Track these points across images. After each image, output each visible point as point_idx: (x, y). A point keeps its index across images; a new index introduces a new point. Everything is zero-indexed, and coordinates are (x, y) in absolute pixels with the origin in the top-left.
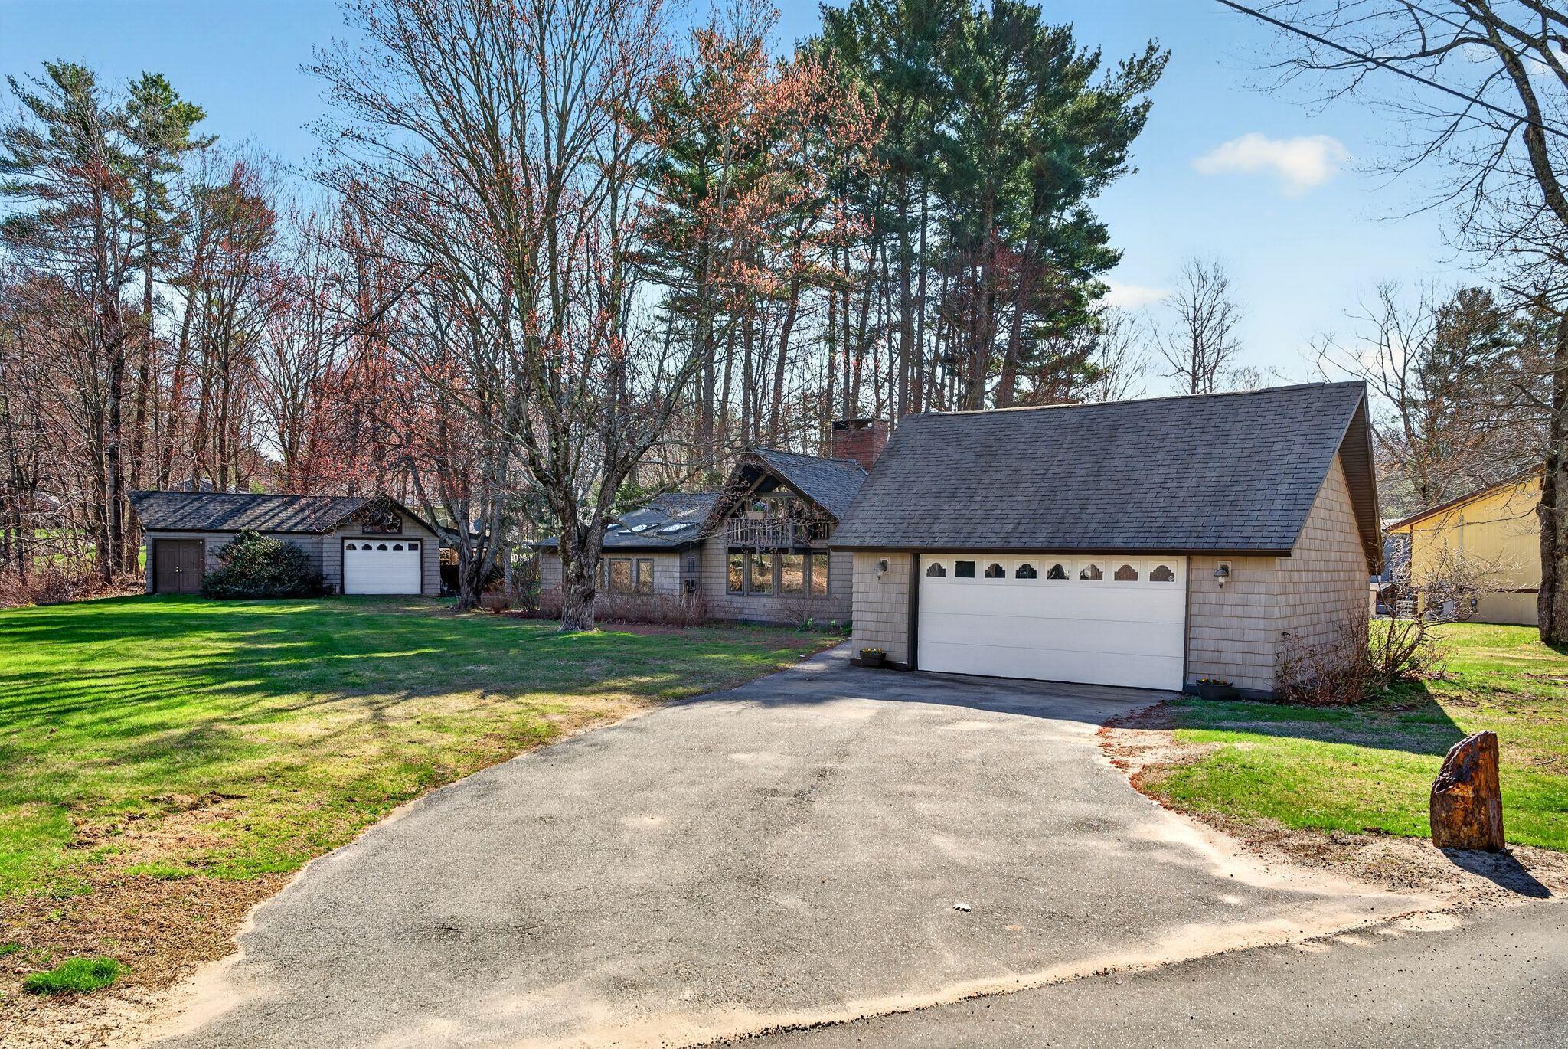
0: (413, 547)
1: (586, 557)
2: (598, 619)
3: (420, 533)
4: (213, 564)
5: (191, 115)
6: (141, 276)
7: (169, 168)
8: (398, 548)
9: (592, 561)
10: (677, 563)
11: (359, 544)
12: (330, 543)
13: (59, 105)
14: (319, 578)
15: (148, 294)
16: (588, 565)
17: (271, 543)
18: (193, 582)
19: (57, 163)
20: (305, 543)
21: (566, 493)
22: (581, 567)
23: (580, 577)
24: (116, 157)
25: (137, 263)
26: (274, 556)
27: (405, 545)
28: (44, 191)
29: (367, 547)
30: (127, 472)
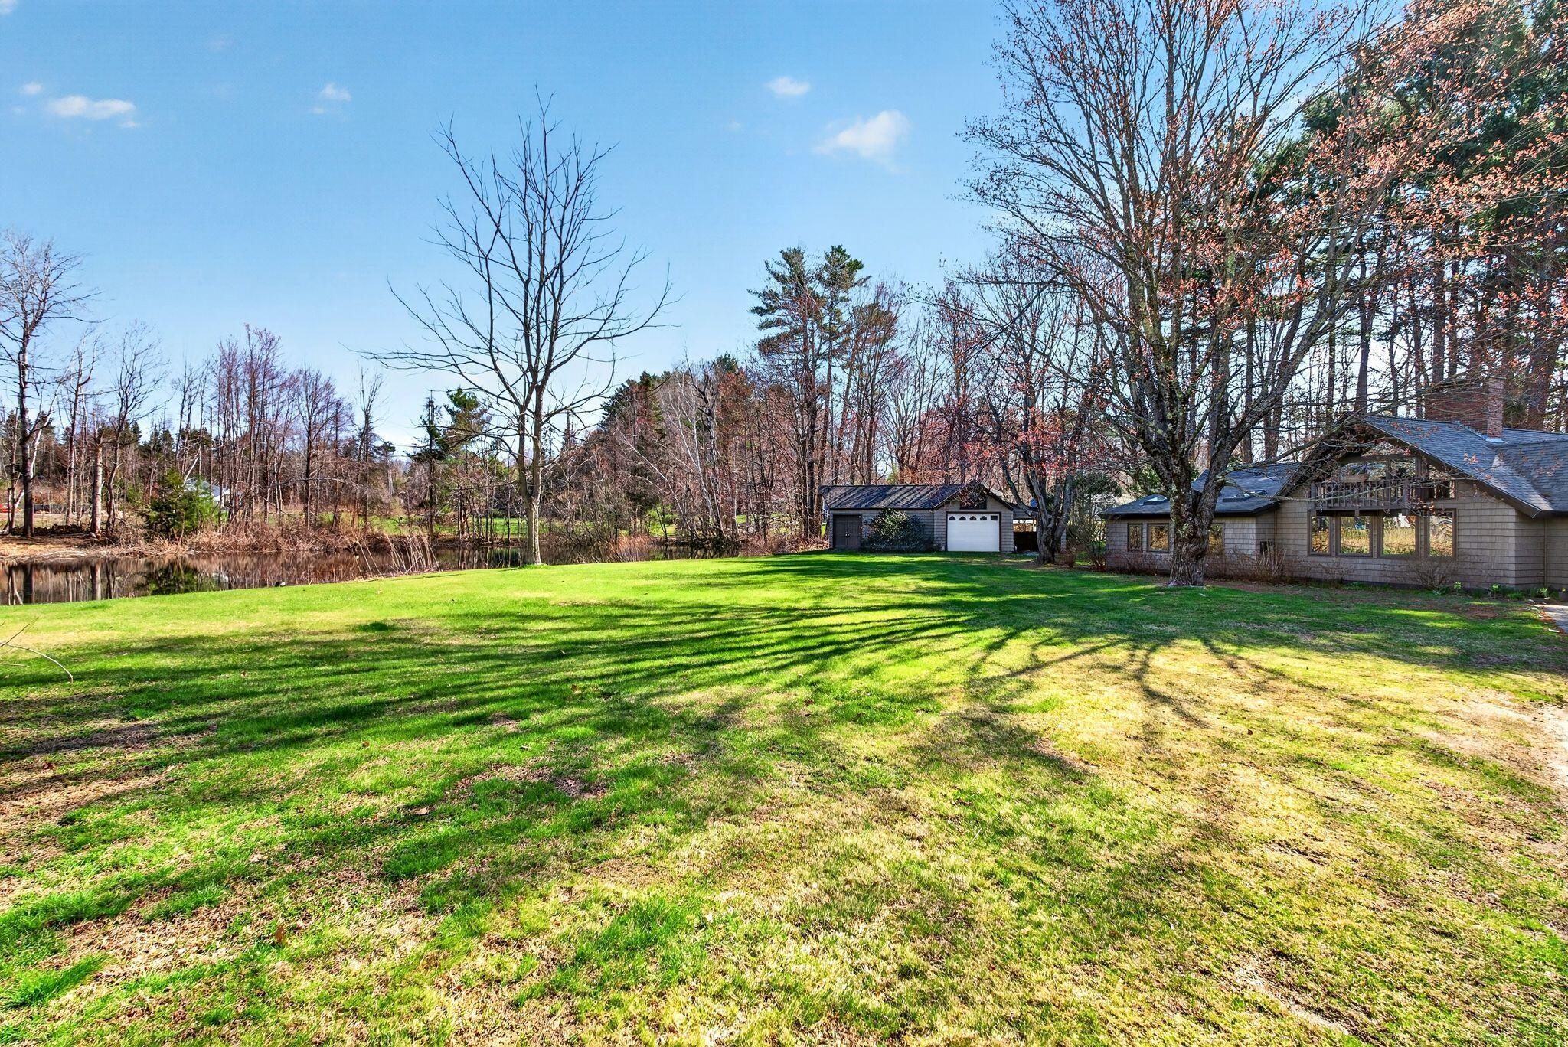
0: (994, 518)
1: (1200, 519)
2: (1206, 577)
3: (998, 508)
4: (867, 531)
5: (857, 265)
6: (826, 364)
7: (843, 300)
8: (984, 519)
9: (1205, 522)
10: (1254, 526)
11: (957, 517)
12: (938, 515)
13: (787, 274)
14: (931, 540)
15: (829, 373)
16: (1202, 525)
17: (901, 516)
18: (855, 543)
19: (785, 307)
20: (923, 516)
21: (1182, 460)
22: (1195, 528)
23: (1192, 538)
24: (816, 297)
25: (823, 357)
26: (904, 525)
27: (988, 517)
28: (780, 323)
29: (963, 519)
30: (816, 478)
